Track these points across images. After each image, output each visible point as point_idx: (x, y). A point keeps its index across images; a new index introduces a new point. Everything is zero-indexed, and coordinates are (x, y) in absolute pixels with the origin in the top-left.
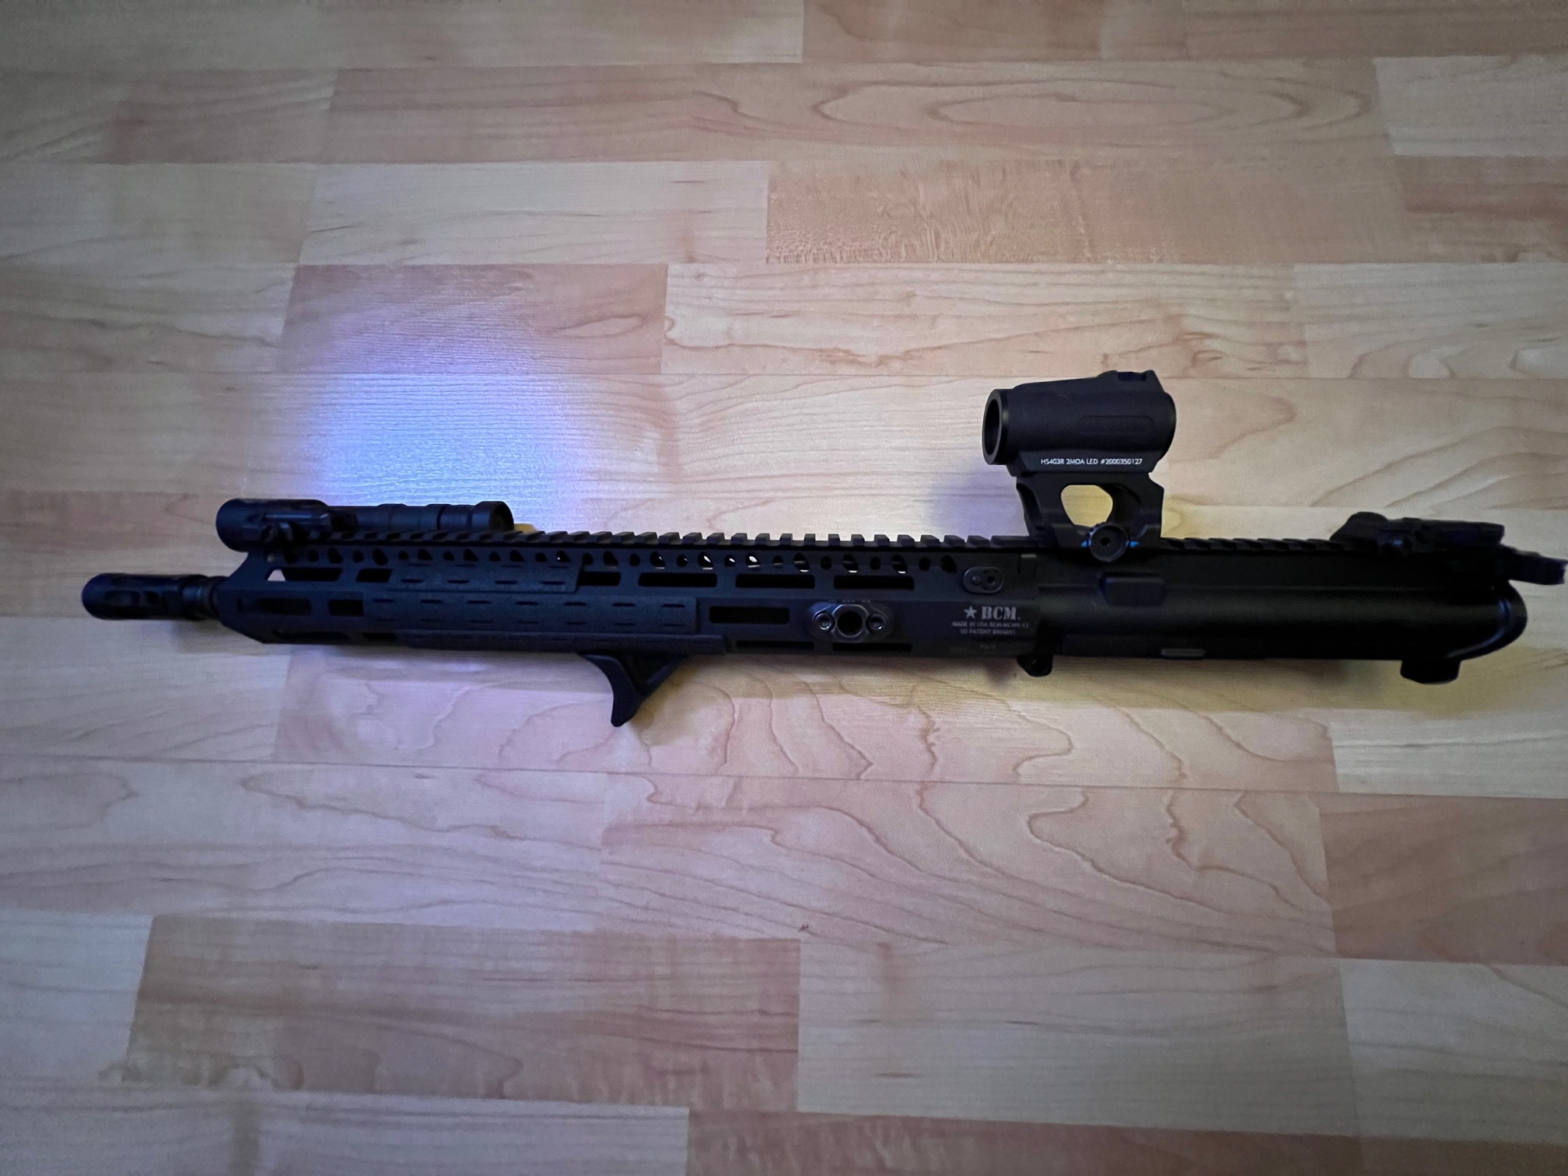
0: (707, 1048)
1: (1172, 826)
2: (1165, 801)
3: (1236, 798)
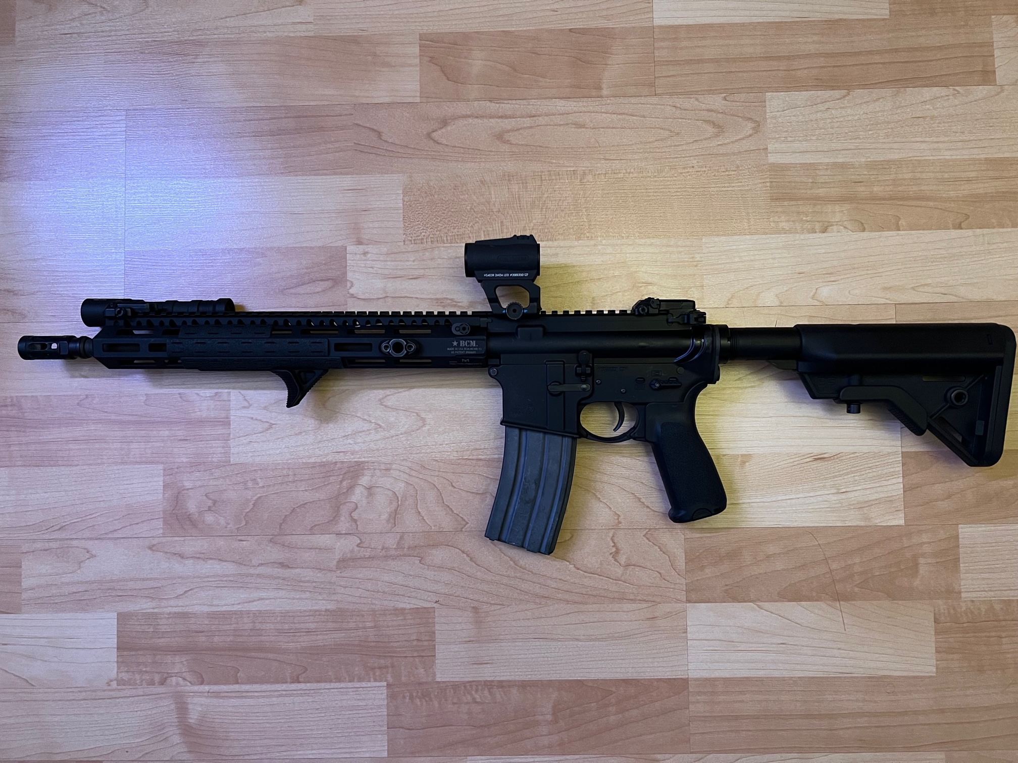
0: (393, 656)
1: (613, 546)
2: (611, 535)
3: (645, 532)
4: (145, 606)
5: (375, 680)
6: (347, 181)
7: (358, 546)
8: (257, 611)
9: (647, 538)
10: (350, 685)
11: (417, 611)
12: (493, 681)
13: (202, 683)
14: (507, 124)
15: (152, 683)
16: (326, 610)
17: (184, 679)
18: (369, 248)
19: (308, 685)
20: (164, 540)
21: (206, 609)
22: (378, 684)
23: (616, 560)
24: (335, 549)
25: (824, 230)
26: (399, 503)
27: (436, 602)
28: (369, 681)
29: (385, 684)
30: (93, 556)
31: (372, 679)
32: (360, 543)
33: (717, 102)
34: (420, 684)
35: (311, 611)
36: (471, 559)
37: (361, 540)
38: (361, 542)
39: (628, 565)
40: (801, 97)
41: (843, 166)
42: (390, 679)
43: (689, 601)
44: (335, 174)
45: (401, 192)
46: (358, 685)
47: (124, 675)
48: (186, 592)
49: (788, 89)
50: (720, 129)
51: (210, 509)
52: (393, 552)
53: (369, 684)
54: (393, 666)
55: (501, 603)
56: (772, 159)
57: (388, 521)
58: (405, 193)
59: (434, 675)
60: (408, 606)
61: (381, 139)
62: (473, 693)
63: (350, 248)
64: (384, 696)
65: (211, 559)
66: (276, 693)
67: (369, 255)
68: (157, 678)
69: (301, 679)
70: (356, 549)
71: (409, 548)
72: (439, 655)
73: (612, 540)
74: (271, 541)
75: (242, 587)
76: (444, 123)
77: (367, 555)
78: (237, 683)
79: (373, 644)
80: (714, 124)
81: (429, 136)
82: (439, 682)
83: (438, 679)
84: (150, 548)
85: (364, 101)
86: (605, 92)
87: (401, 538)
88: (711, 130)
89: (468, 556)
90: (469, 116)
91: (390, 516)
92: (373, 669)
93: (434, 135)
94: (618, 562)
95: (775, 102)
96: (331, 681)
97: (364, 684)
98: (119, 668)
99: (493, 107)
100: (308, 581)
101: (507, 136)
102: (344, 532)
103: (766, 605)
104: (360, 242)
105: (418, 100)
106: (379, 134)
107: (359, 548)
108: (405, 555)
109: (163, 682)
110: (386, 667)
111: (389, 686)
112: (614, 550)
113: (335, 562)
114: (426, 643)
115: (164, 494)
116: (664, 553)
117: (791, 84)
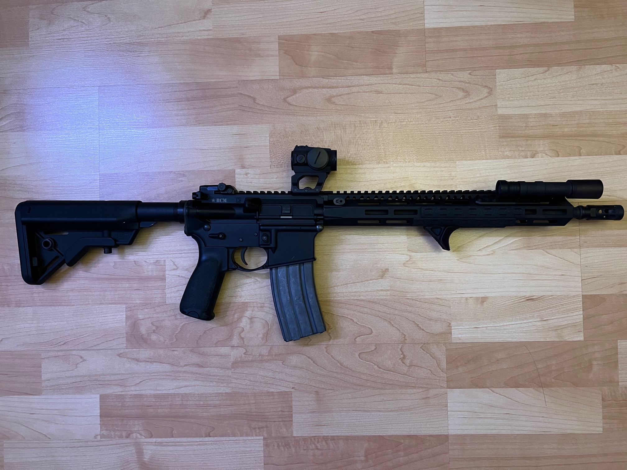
0: (267, 421)
1: (401, 354)
2: (400, 347)
3: (421, 346)
4: (117, 390)
5: (256, 436)
6: (236, 129)
7: (244, 354)
8: (184, 393)
9: (423, 349)
10: (241, 438)
11: (280, 393)
12: (328, 436)
13: (151, 437)
14: (333, 92)
15: (121, 437)
16: (226, 393)
17: (141, 435)
18: (250, 171)
19: (216, 438)
20: (127, 350)
21: (153, 392)
22: (258, 438)
23: (403, 363)
24: (230, 355)
25: (533, 157)
26: (269, 327)
27: (293, 388)
28: (253, 436)
29: (262, 438)
30: (84, 360)
31: (254, 435)
32: (245, 352)
33: (464, 76)
34: (284, 438)
35: (216, 393)
36: (314, 362)
37: (246, 350)
38: (247, 351)
39: (410, 366)
40: (517, 72)
41: (545, 115)
42: (266, 435)
43: (448, 387)
44: (228, 125)
45: (268, 135)
46: (245, 438)
47: (105, 433)
48: (141, 382)
49: (510, 67)
50: (467, 93)
51: (154, 331)
52: (266, 358)
53: (252, 438)
54: (267, 427)
55: (332, 389)
56: (500, 112)
57: (262, 339)
58: (271, 136)
59: (292, 432)
60: (275, 391)
61: (255, 103)
62: (316, 443)
63: (238, 171)
64: (262, 445)
65: (155, 362)
66: (196, 443)
67: (249, 175)
68: (124, 434)
69: (211, 434)
70: (243, 355)
71: (276, 355)
72: (295, 420)
73: (401, 350)
74: (191, 351)
75: (174, 379)
76: (294, 91)
77: (250, 359)
78: (173, 437)
79: (254, 414)
80: (463, 90)
81: (285, 100)
82: (294, 437)
83: (295, 435)
84: (119, 355)
85: (245, 79)
86: (394, 71)
87: (271, 349)
88: (461, 94)
89: (312, 360)
90: (309, 87)
91: (264, 335)
92: (255, 428)
93: (289, 100)
94: (404, 364)
95: (502, 75)
96: (229, 436)
97: (250, 438)
98: (101, 428)
99: (325, 81)
100: (214, 376)
101: (333, 100)
102: (236, 345)
103: (497, 390)
104: (243, 167)
105: (278, 78)
106: (254, 99)
107: (245, 355)
108: (273, 360)
109: (128, 437)
110: (263, 428)
111: (264, 439)
112: (402, 356)
113: (230, 364)
114: (287, 413)
115: (126, 322)
116: (433, 358)
117: (511, 64)
